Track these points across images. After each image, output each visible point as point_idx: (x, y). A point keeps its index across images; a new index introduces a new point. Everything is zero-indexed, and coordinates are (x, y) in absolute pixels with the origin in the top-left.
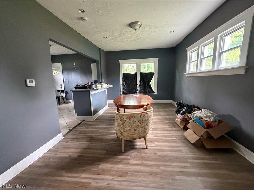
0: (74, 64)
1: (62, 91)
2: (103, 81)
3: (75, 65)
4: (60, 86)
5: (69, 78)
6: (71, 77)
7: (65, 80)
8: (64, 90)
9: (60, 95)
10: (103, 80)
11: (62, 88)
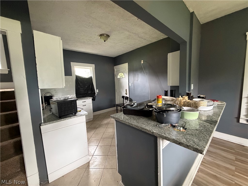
0: (142, 61)
1: (127, 98)
2: (192, 88)
3: (142, 63)
4: (125, 91)
5: (135, 81)
6: (137, 81)
7: (130, 85)
8: (128, 97)
9: (124, 103)
10: (192, 85)
11: (126, 94)
